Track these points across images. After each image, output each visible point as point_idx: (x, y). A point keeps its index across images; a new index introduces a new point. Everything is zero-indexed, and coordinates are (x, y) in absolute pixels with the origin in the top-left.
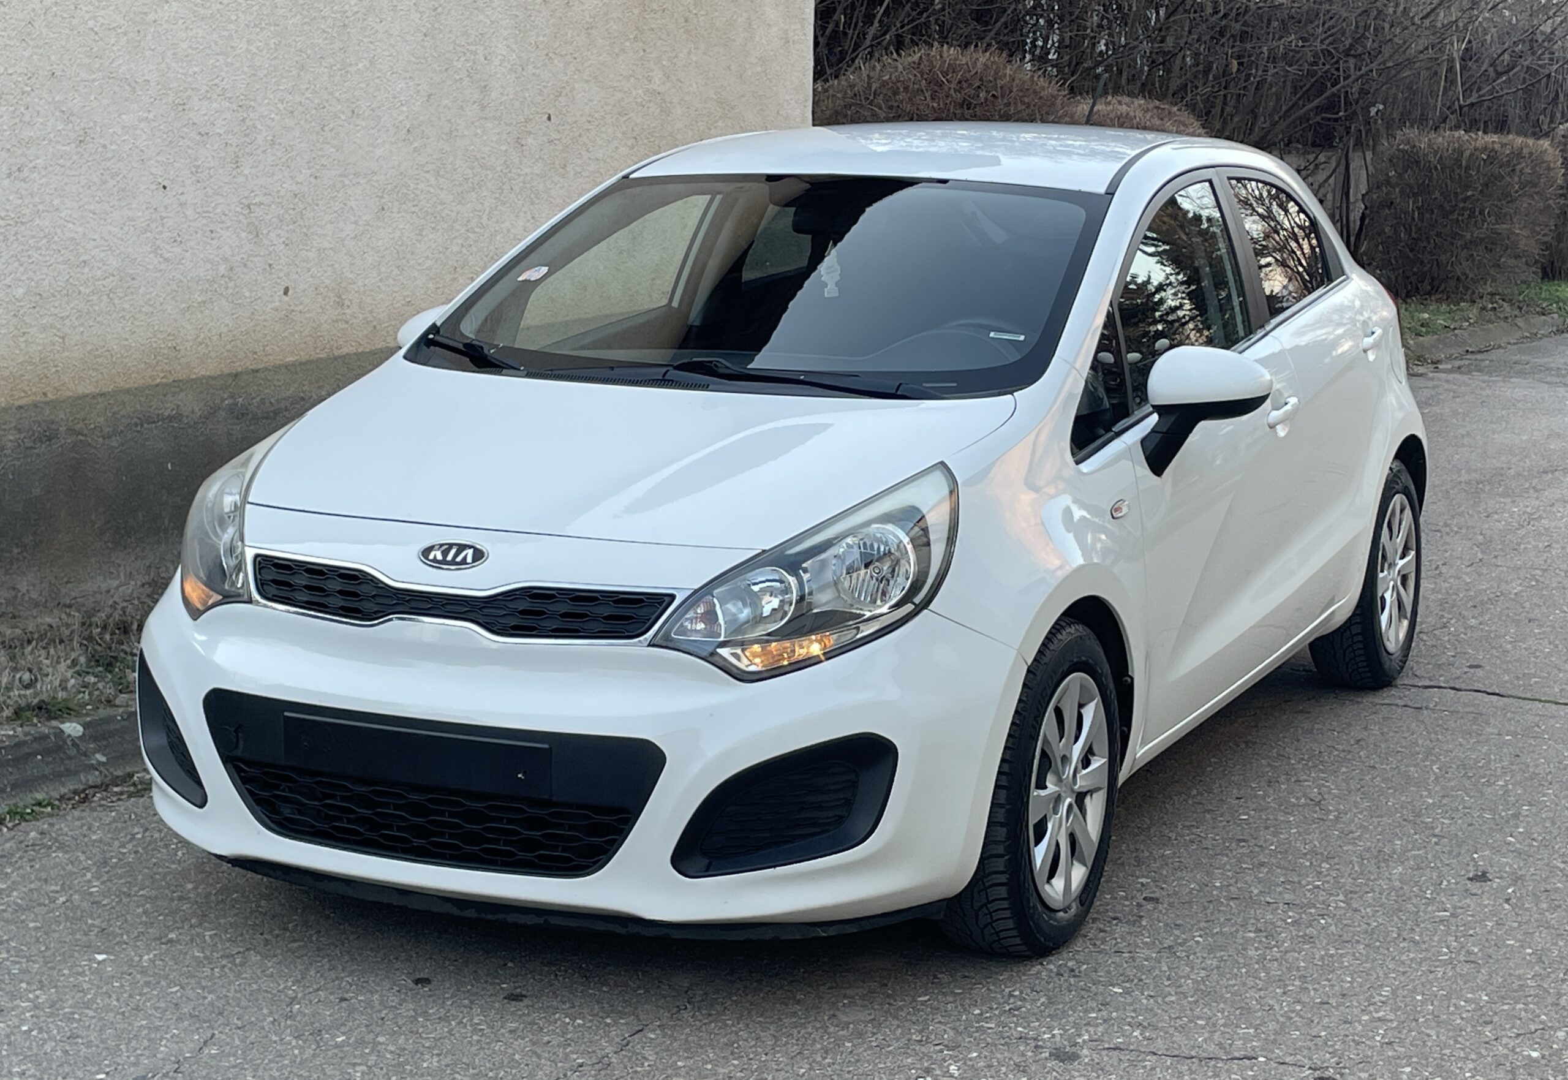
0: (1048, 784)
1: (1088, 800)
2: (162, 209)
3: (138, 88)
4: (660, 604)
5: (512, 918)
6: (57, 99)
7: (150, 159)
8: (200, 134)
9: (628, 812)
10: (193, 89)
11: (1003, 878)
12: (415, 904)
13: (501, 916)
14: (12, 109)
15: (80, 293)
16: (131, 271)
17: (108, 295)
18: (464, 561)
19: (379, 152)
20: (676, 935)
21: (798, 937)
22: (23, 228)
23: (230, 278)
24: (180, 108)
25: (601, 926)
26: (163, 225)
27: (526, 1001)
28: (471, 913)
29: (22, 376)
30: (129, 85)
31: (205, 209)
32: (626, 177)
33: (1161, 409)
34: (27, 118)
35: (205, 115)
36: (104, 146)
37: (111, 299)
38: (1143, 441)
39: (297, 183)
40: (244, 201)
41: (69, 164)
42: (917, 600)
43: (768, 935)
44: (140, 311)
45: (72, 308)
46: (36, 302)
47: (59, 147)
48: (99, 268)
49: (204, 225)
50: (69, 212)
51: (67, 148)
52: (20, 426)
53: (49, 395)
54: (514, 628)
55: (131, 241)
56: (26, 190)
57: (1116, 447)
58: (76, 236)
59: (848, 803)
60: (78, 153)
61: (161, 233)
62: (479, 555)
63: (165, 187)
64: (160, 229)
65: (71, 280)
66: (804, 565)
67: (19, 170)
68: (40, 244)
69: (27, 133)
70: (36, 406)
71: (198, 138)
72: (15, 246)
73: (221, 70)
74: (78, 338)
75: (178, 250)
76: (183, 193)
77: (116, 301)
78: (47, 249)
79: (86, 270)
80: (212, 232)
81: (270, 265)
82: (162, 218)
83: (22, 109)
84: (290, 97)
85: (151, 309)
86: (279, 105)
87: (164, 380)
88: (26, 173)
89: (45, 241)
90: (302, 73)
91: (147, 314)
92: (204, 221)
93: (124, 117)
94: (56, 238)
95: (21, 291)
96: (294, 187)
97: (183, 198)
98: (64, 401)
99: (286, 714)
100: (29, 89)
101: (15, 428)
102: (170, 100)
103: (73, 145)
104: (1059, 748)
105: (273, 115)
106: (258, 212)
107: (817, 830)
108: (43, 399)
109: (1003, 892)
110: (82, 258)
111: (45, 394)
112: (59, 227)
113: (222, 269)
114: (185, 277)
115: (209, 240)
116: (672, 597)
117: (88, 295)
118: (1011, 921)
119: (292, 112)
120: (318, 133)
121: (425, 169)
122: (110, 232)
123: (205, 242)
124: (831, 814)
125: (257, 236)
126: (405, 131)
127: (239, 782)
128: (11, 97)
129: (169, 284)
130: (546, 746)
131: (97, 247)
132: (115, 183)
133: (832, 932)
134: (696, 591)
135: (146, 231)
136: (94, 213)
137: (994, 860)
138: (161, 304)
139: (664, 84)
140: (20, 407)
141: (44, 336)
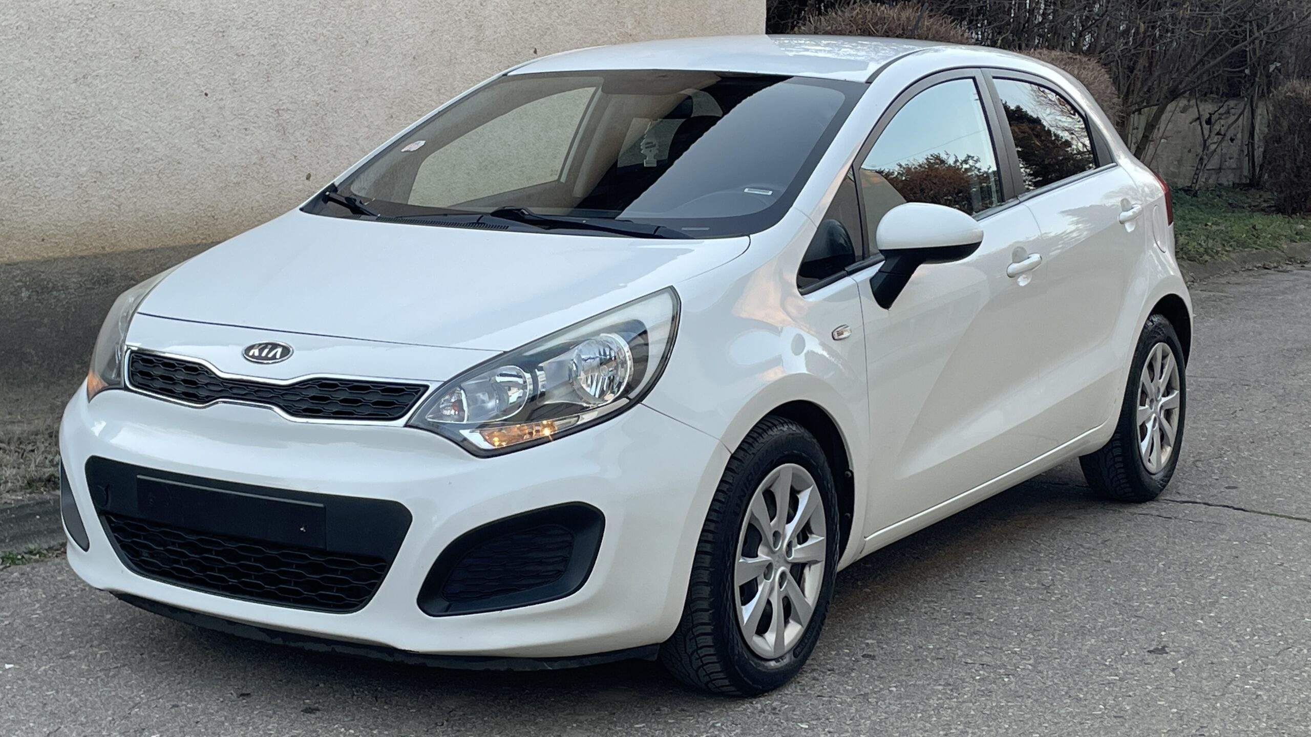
0: (759, 553)
1: (806, 571)
2: (204, 111)
3: (185, 19)
4: (416, 393)
5: (308, 646)
6: (116, 24)
7: (194, 72)
8: (237, 55)
9: (383, 560)
10: (231, 20)
11: (709, 629)
12: (238, 633)
13: (300, 644)
14: (79, 30)
15: (134, 172)
16: (178, 158)
17: (158, 175)
18: (274, 357)
19: (388, 74)
20: (430, 664)
21: (528, 669)
22: (86, 122)
23: (261, 165)
24: (220, 35)
25: (374, 655)
26: (204, 123)
27: (318, 714)
28: (279, 641)
29: (84, 233)
30: (177, 15)
31: (240, 112)
32: (505, 75)
33: (889, 254)
34: (91, 38)
35: (241, 40)
36: (156, 61)
37: (160, 178)
38: (872, 280)
39: (319, 95)
40: (273, 107)
41: (126, 74)
42: (632, 395)
43: (503, 668)
44: (184, 188)
45: (127, 184)
46: (97, 178)
47: (117, 61)
48: (150, 154)
49: (240, 124)
50: (126, 111)
51: (125, 62)
52: (82, 272)
53: (107, 249)
54: (305, 410)
55: (177, 135)
56: (90, 92)
57: (846, 283)
58: (131, 129)
59: (565, 560)
60: (133, 66)
61: (203, 129)
62: (286, 351)
63: (206, 95)
64: (202, 126)
65: (126, 162)
66: (541, 365)
67: (84, 77)
68: (101, 134)
69: (90, 50)
70: (96, 257)
71: (235, 58)
72: (80, 134)
73: (256, 6)
74: (132, 206)
75: (217, 142)
76: (222, 99)
77: (164, 179)
78: (107, 138)
79: (139, 155)
80: (246, 129)
81: (295, 157)
82: (204, 118)
83: (87, 31)
84: (314, 29)
85: (194, 187)
86: (305, 35)
87: (204, 241)
88: (89, 80)
89: (105, 132)
90: (324, 11)
91: (190, 190)
92: (240, 121)
93: (173, 40)
94: (114, 130)
95: (84, 169)
96: (315, 98)
97: (222, 104)
98: (119, 254)
99: (138, 476)
100: (93, 16)
101: (78, 273)
102: (212, 29)
103: (130, 60)
104: (768, 526)
105: (299, 43)
106: (286, 116)
107: (540, 581)
108: (102, 252)
109: (709, 640)
110: (136, 146)
111: (103, 248)
112: (117, 121)
113: (254, 158)
114: (223, 163)
115: (243, 136)
116: (427, 387)
117: (141, 175)
118: (718, 665)
119: (315, 40)
120: (337, 57)
121: (429, 87)
122: (160, 127)
123: (240, 137)
124: (550, 568)
125: (284, 134)
126: (411, 58)
127: (110, 531)
128: (78, 22)
129: (209, 169)
130: (321, 505)
131: (147, 138)
132: (164, 89)
133: (557, 666)
134: (445, 383)
135: (190, 127)
136: (147, 112)
137: (700, 613)
138: (202, 183)
139: (635, 28)
140: (82, 258)
141: (103, 204)
